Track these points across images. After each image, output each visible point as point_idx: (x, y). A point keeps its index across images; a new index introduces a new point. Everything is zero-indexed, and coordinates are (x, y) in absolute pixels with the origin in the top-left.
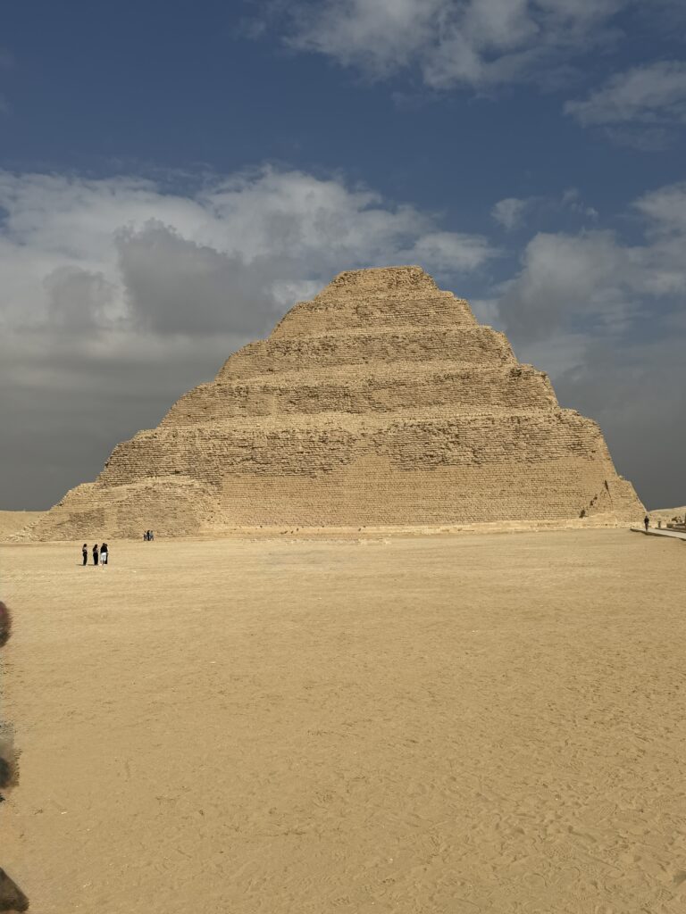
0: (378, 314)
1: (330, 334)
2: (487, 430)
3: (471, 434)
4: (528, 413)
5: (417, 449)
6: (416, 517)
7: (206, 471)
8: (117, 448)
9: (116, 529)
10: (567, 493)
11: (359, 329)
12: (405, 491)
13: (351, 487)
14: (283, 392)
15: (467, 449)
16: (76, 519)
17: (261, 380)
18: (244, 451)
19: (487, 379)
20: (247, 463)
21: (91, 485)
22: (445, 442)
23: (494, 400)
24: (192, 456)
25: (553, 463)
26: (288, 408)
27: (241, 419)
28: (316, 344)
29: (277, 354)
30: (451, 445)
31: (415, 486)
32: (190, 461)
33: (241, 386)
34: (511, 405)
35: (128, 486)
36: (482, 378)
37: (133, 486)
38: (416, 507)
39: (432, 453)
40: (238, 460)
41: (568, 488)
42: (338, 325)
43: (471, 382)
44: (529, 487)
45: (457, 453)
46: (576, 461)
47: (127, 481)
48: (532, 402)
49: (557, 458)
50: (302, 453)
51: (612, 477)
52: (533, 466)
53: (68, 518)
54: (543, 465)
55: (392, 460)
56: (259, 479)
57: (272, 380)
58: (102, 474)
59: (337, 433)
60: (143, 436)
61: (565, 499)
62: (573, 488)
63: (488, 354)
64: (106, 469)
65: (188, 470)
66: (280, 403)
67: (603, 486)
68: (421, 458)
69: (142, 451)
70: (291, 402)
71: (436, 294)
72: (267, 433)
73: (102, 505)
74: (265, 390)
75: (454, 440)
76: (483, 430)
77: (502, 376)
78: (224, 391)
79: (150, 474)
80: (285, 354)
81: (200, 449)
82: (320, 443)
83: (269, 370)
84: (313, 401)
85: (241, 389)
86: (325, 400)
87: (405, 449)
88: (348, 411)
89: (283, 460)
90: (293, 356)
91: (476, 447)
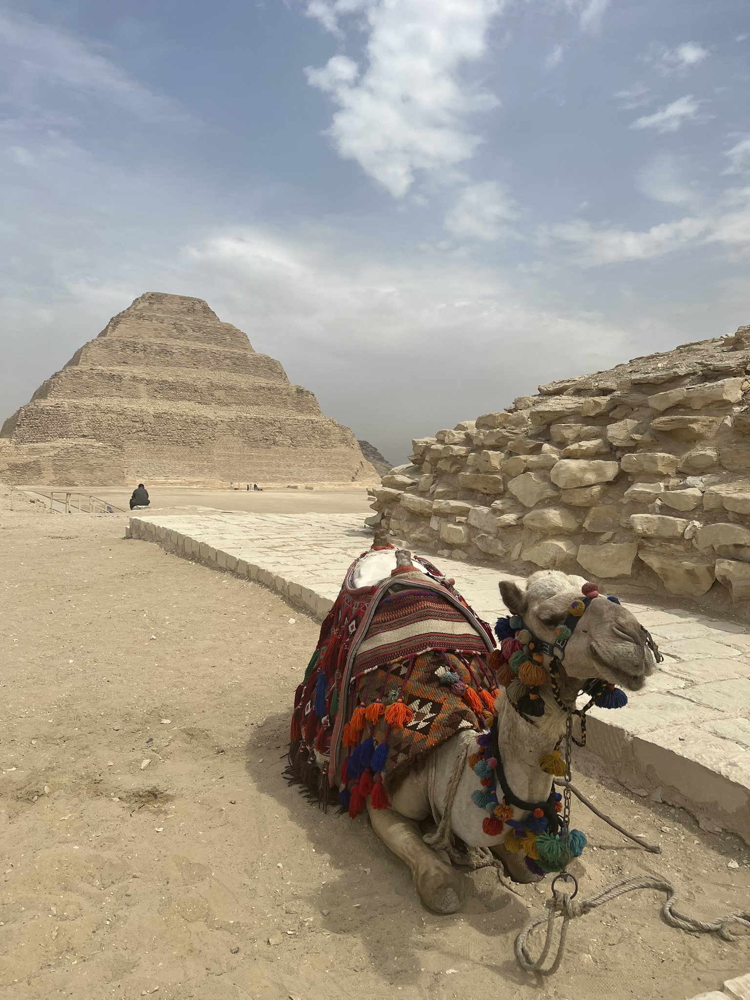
0: (190, 332)
2: (297, 426)
3: (289, 428)
5: (257, 434)
6: (263, 477)
7: (109, 437)
9: (53, 478)
10: (342, 467)
11: (178, 340)
12: (255, 460)
13: (219, 456)
14: (149, 382)
15: (288, 437)
17: (127, 371)
18: (137, 425)
19: (285, 392)
20: (140, 434)
22: (274, 431)
23: (290, 407)
24: (95, 425)
25: (334, 450)
26: (155, 395)
27: (119, 399)
28: (155, 347)
29: (128, 351)
30: (277, 434)
31: (259, 457)
32: (94, 429)
33: (113, 373)
34: (300, 411)
35: (48, 444)
36: (282, 392)
38: (262, 471)
39: (267, 438)
40: (134, 430)
41: (343, 464)
42: (163, 335)
43: (276, 394)
44: (323, 462)
45: (281, 439)
46: (343, 449)
47: (43, 440)
49: (336, 447)
50: (181, 430)
51: (364, 460)
52: (324, 450)
54: (329, 450)
55: (243, 440)
56: (152, 446)
58: (16, 432)
59: (203, 418)
60: (44, 404)
61: (342, 470)
62: (346, 464)
63: (275, 375)
64: (19, 428)
65: (94, 435)
66: (148, 391)
67: (360, 464)
68: (261, 441)
70: (156, 391)
72: (152, 413)
73: (34, 458)
74: (134, 378)
75: (277, 430)
76: (295, 426)
78: (98, 375)
79: (61, 436)
80: (134, 352)
81: (101, 420)
82: (192, 424)
83: (124, 362)
84: (173, 392)
85: (114, 375)
86: (181, 392)
87: (250, 433)
88: (199, 403)
89: (168, 434)
90: (141, 354)
91: (292, 436)
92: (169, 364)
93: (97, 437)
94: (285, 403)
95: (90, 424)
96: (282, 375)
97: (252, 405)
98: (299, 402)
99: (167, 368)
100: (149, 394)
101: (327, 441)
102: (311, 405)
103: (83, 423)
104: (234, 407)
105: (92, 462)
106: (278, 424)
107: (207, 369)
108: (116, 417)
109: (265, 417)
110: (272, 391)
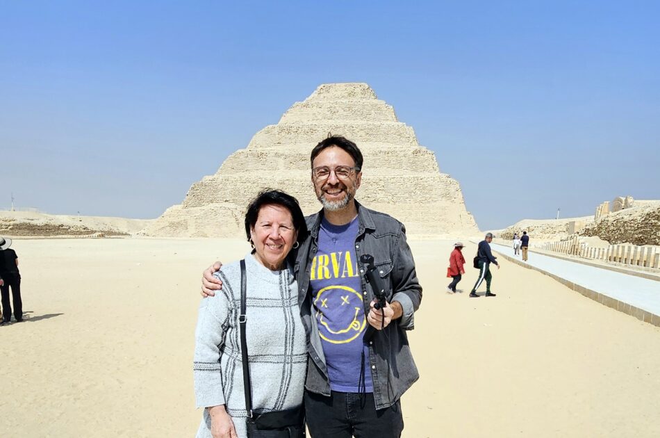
0: (341, 111)
1: (314, 122)
4: (422, 175)
8: (192, 186)
9: (194, 231)
10: (440, 220)
11: (330, 121)
14: (287, 157)
15: (388, 194)
16: (172, 225)
19: (402, 154)
21: (180, 207)
22: (377, 189)
23: (405, 167)
25: (433, 204)
26: (289, 166)
27: (263, 171)
28: (307, 129)
29: (283, 134)
30: (379, 192)
32: (235, 195)
33: (263, 152)
35: (200, 208)
36: (399, 154)
37: (202, 208)
39: (369, 196)
41: (441, 217)
42: (320, 117)
43: (394, 156)
46: (444, 203)
47: (200, 205)
48: (424, 169)
49: (435, 201)
50: (297, 192)
51: (464, 213)
52: (423, 205)
53: (168, 224)
54: (428, 205)
57: (280, 149)
58: (185, 200)
60: (207, 179)
61: (438, 223)
62: (443, 217)
63: (404, 139)
64: (187, 197)
65: (233, 200)
66: (285, 163)
67: (459, 217)
69: (207, 188)
70: (291, 163)
71: (376, 101)
73: (186, 217)
74: (277, 155)
75: (380, 188)
76: (398, 184)
77: (410, 153)
78: (252, 154)
79: (212, 202)
80: (288, 134)
81: (240, 188)
84: (304, 163)
85: (263, 154)
90: (293, 135)
91: (393, 193)
94: (400, 164)
95: (232, 191)
96: (410, 139)
98: (414, 162)
100: (285, 166)
101: (428, 196)
102: (426, 164)
103: (228, 191)
106: (382, 183)
109: (372, 177)
110: (390, 154)
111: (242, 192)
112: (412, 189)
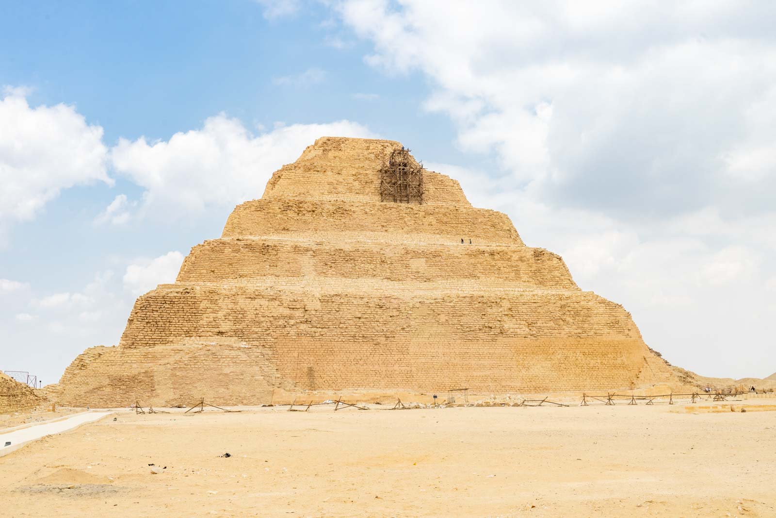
2: (536, 305)
3: (523, 309)
5: (475, 320)
6: (487, 387)
7: (256, 333)
9: (171, 395)
10: (614, 366)
12: (472, 361)
13: (417, 355)
14: (315, 253)
15: (523, 323)
17: (288, 239)
18: (297, 313)
19: (515, 257)
20: (302, 327)
22: (500, 314)
23: (525, 277)
24: (238, 316)
25: (598, 339)
26: (325, 271)
27: (276, 279)
28: (329, 207)
29: (291, 214)
30: (505, 318)
31: (480, 356)
32: (236, 321)
33: (267, 243)
34: (541, 283)
35: (169, 347)
36: (511, 256)
37: (177, 347)
38: (484, 378)
39: (490, 325)
41: (615, 362)
42: (340, 190)
43: (503, 259)
44: (582, 360)
45: (512, 326)
47: (164, 341)
48: (557, 281)
49: (601, 335)
50: (360, 318)
52: (582, 341)
54: (590, 341)
55: (453, 330)
56: (318, 344)
61: (613, 372)
62: (619, 361)
63: (501, 233)
65: (235, 331)
66: (315, 265)
67: (643, 361)
68: (480, 329)
70: (327, 265)
72: (318, 295)
74: (296, 249)
75: (506, 313)
76: (533, 305)
77: (528, 255)
79: (188, 334)
80: (298, 214)
81: (245, 309)
82: (377, 310)
83: (284, 229)
84: (351, 266)
85: (268, 246)
86: (362, 265)
87: (464, 320)
88: (388, 278)
89: (341, 325)
90: (308, 217)
91: (530, 321)
92: (346, 227)
93: (239, 334)
94: (517, 272)
95: (229, 315)
96: (511, 233)
97: (466, 277)
98: (538, 271)
99: (344, 233)
100: (316, 270)
101: (586, 326)
102: (556, 273)
103: (220, 314)
104: (440, 282)
105: (227, 370)
106: (506, 304)
107: (401, 231)
108: (267, 303)
109: (486, 295)
110: (497, 257)
111: (250, 316)
112: (558, 314)
